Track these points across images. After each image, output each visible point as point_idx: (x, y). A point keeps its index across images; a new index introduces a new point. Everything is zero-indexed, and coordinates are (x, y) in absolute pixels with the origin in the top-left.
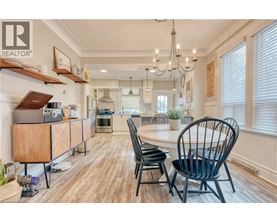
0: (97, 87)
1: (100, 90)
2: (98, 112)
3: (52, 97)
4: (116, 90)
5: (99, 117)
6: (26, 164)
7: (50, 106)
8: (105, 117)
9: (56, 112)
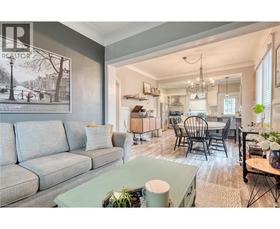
0: (170, 95)
1: (172, 97)
2: (171, 114)
3: (142, 107)
4: (185, 96)
5: (170, 117)
6: (134, 133)
7: (142, 111)
8: (175, 117)
9: (144, 113)
